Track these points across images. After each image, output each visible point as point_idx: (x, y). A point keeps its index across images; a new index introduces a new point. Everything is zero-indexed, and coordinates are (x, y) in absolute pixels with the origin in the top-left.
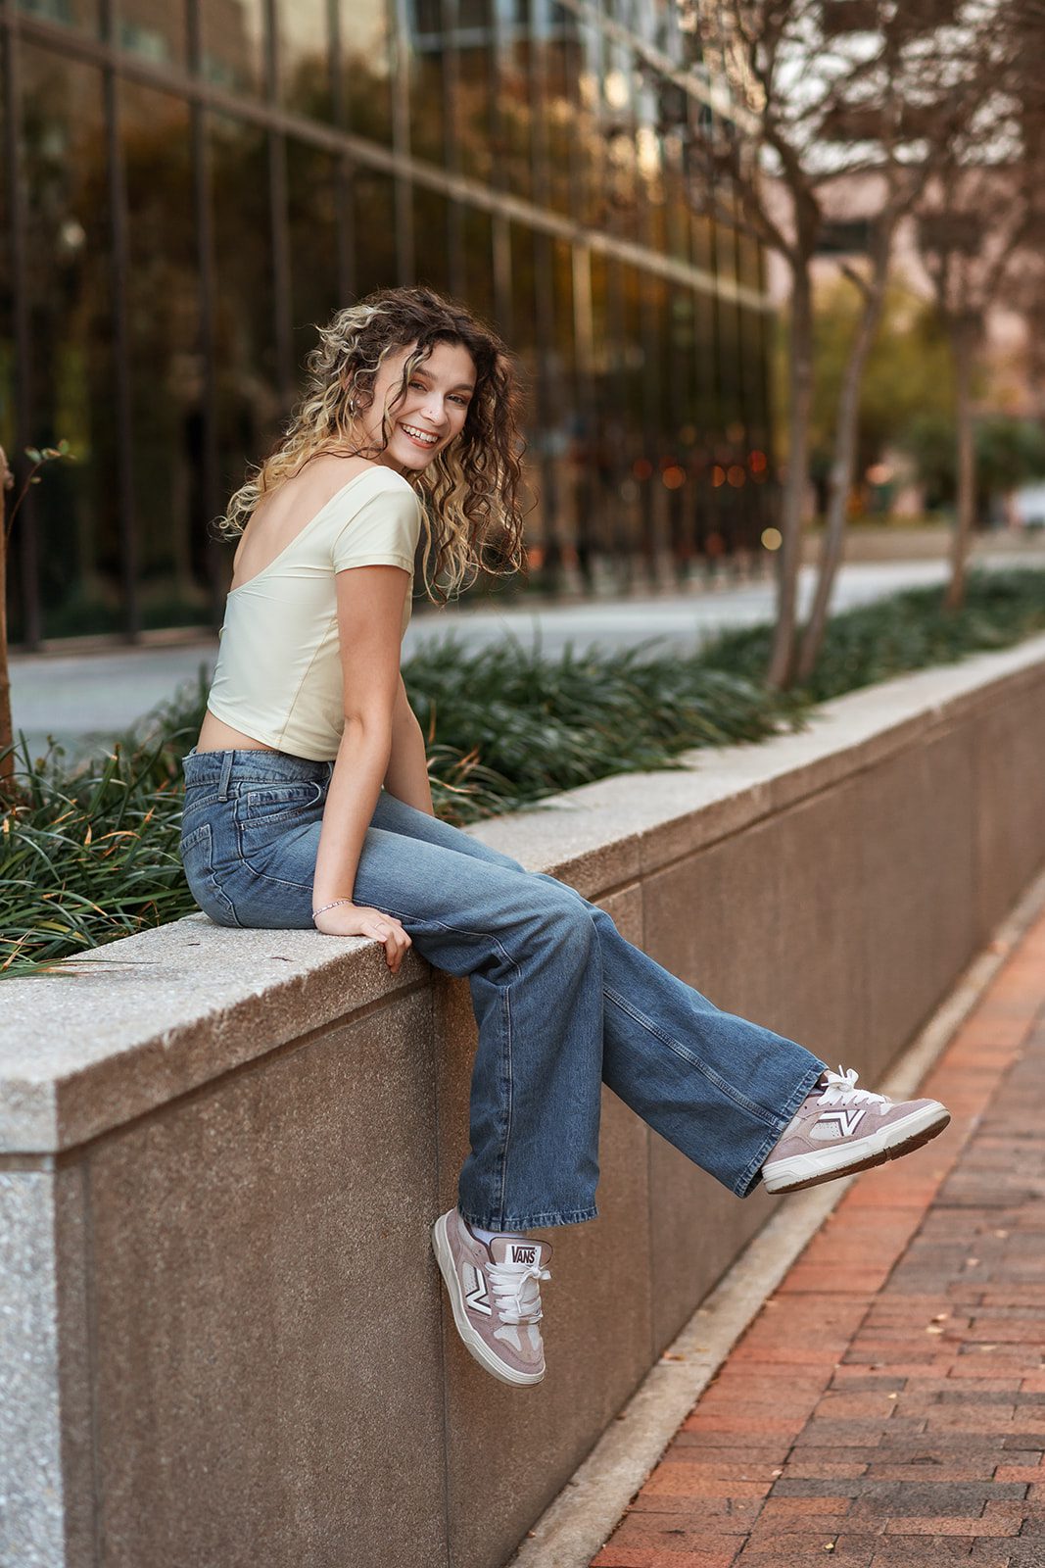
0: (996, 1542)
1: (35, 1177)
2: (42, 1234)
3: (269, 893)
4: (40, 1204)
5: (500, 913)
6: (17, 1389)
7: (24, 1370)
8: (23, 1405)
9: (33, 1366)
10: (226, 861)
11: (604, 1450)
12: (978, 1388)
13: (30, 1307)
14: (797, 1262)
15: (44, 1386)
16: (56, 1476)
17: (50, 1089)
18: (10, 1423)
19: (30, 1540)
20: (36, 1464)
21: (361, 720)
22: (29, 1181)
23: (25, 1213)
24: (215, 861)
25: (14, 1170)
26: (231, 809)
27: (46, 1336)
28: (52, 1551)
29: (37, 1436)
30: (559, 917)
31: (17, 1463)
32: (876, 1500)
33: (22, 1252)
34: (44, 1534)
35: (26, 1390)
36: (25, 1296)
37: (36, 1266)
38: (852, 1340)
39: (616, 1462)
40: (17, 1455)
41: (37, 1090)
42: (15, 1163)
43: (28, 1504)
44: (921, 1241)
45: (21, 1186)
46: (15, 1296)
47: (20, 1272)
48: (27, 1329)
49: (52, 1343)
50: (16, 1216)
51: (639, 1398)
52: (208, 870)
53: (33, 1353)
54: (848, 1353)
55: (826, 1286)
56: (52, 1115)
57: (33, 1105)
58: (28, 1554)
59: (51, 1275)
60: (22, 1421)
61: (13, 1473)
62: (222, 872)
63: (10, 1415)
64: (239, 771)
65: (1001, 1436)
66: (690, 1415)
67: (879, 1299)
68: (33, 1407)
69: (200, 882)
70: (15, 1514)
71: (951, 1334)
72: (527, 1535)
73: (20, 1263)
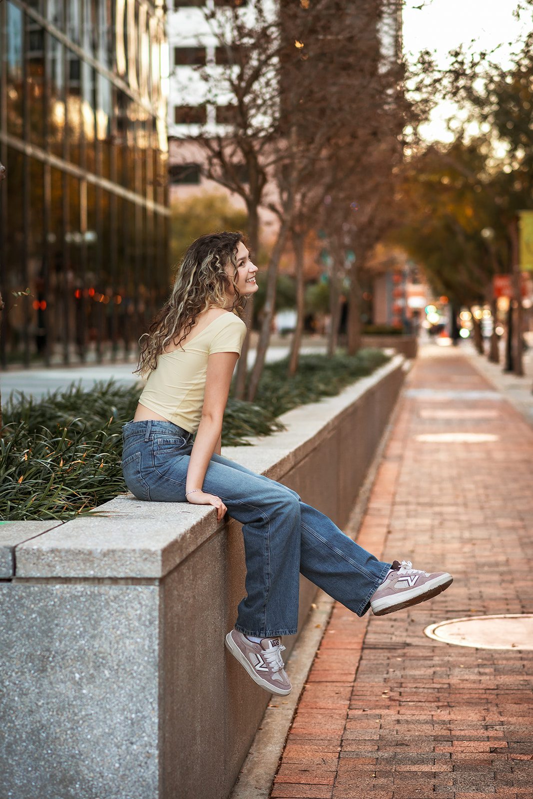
0: (444, 774)
1: (152, 587)
2: (154, 610)
3: (166, 484)
4: (154, 598)
5: (265, 498)
6: (141, 671)
7: (145, 664)
8: (144, 678)
9: (148, 662)
10: (147, 468)
11: (259, 741)
12: (414, 718)
13: (148, 639)
14: (310, 670)
15: (153, 670)
16: (156, 706)
17: (159, 553)
18: (138, 685)
19: (144, 732)
20: (148, 702)
21: (211, 416)
22: (149, 589)
23: (147, 602)
24: (142, 468)
25: (143, 585)
26: (150, 446)
27: (154, 650)
28: (153, 736)
29: (149, 690)
30: (289, 503)
31: (140, 701)
32: (387, 759)
33: (146, 617)
34: (150, 729)
35: (145, 672)
36: (146, 634)
37: (151, 623)
38: (350, 700)
39: (266, 746)
40: (140, 698)
41: (154, 553)
42: (143, 582)
43: (144, 717)
44: (363, 662)
45: (146, 591)
46: (142, 635)
47: (145, 625)
48: (146, 648)
49: (156, 653)
50: (144, 603)
51: (265, 722)
52: (138, 471)
53: (149, 658)
54: (350, 705)
55: (329, 679)
56: (160, 563)
57: (152, 559)
58: (143, 737)
59: (157, 626)
60: (143, 684)
61: (138, 705)
62: (145, 473)
63: (138, 682)
64: (154, 429)
65: (431, 736)
66: (291, 728)
67: (355, 684)
68: (148, 679)
69: (134, 477)
70: (139, 721)
71: (392, 698)
72: (240, 772)
73: (145, 621)
